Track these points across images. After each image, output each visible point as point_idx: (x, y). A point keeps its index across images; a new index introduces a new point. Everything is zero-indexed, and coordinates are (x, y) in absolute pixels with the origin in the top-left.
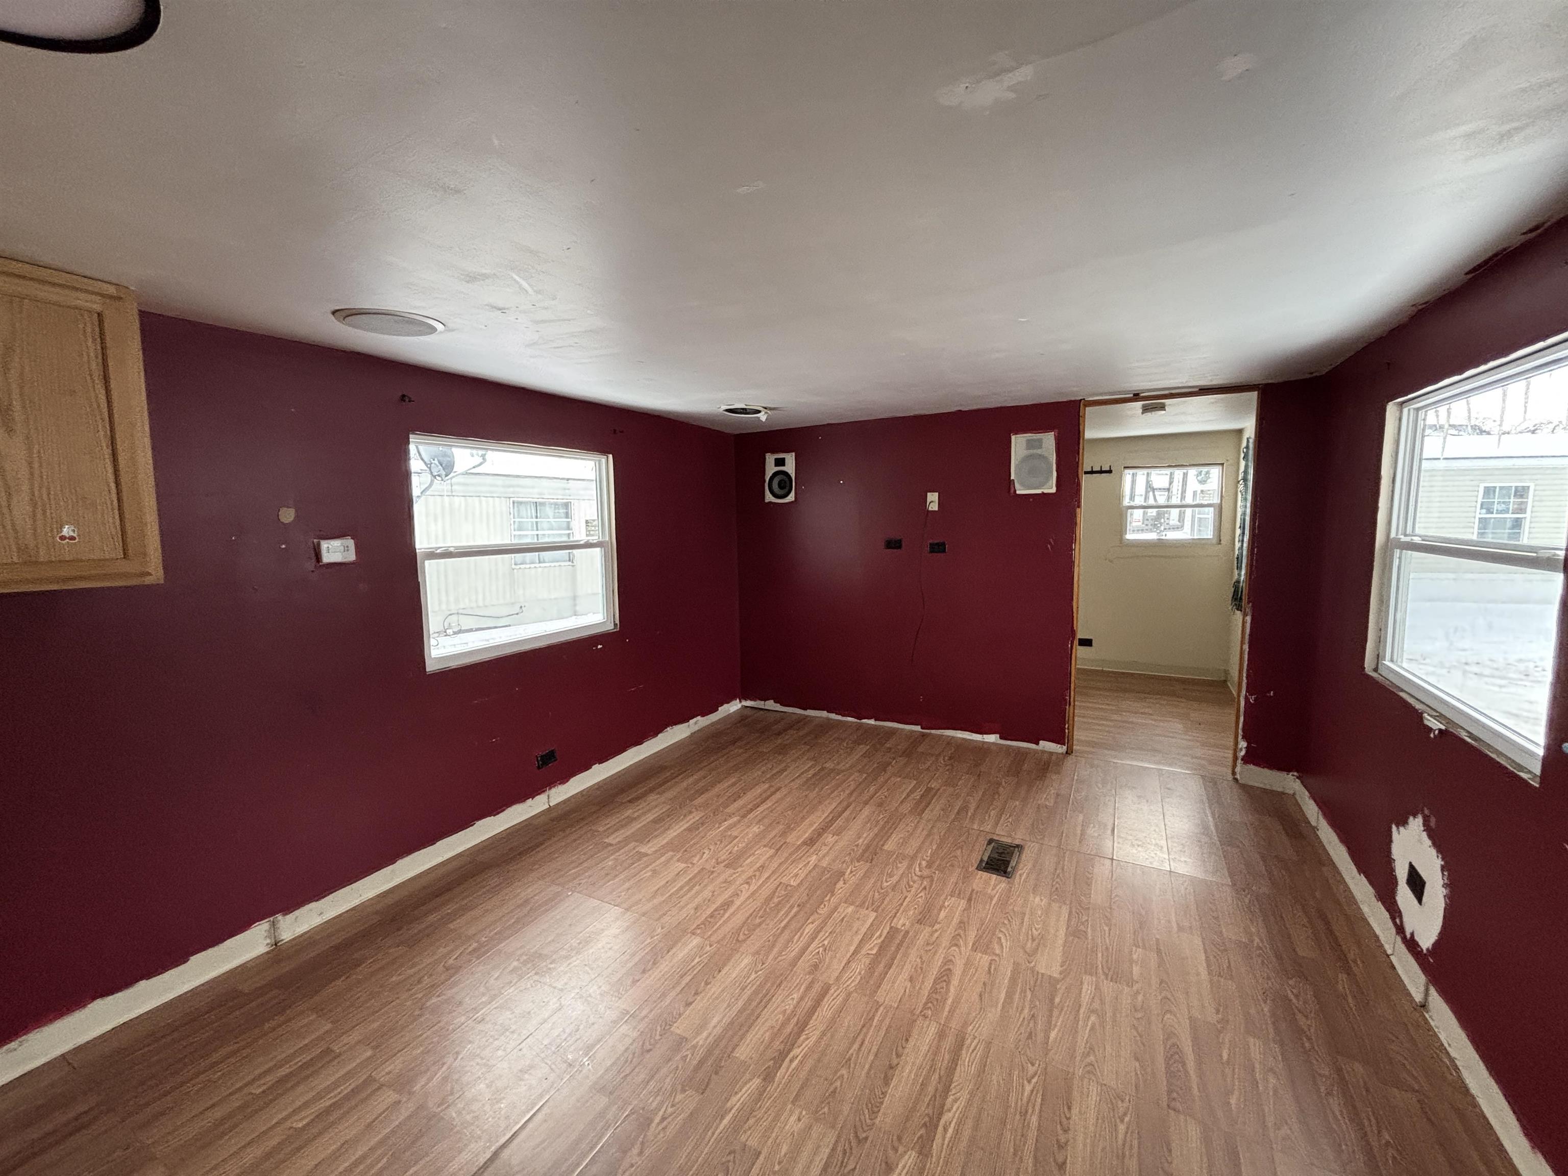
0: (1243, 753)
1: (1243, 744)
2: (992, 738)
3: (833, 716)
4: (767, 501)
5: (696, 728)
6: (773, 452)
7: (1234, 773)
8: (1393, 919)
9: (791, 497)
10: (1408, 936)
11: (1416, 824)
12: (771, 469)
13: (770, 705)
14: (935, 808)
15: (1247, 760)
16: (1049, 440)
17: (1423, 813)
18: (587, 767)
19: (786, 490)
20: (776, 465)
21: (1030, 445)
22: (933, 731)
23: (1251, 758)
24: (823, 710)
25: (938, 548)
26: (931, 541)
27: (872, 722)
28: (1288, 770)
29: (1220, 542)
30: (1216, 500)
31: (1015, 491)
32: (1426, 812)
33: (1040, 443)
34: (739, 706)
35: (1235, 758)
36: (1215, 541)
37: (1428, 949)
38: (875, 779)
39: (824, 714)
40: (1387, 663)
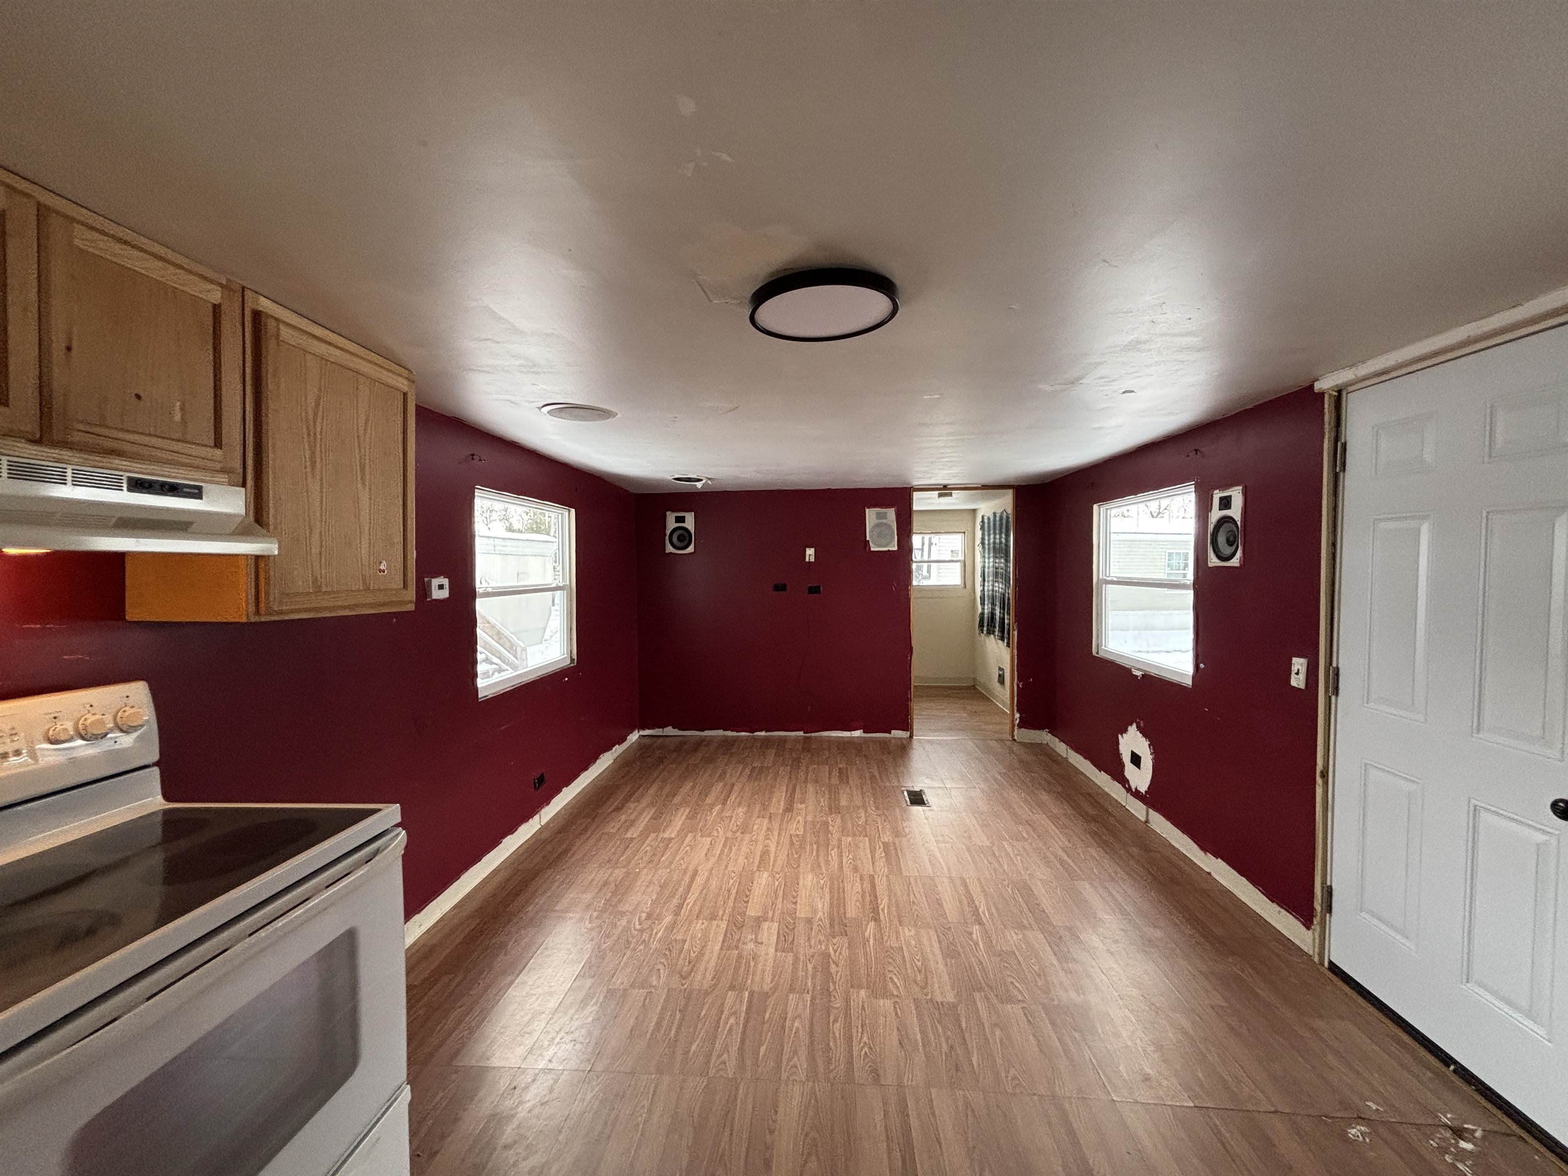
0: (1018, 722)
1: (1017, 716)
2: (858, 733)
3: (729, 733)
4: (667, 552)
5: (615, 755)
6: (673, 511)
7: (1013, 736)
8: (1124, 787)
9: (691, 549)
10: (1134, 790)
11: (1133, 729)
12: (671, 524)
13: (669, 731)
14: (854, 780)
15: (1020, 726)
16: (891, 514)
17: (1136, 722)
18: (559, 791)
19: (686, 543)
20: (676, 522)
21: (879, 516)
22: (813, 734)
23: (1023, 724)
24: (720, 729)
25: (814, 590)
26: (810, 585)
27: (763, 733)
28: (1043, 729)
29: (965, 587)
30: (961, 557)
31: (870, 548)
32: (1138, 720)
33: (884, 516)
34: (637, 736)
35: (1013, 726)
36: (963, 585)
37: (1146, 792)
38: (799, 768)
39: (720, 732)
40: (1103, 647)
